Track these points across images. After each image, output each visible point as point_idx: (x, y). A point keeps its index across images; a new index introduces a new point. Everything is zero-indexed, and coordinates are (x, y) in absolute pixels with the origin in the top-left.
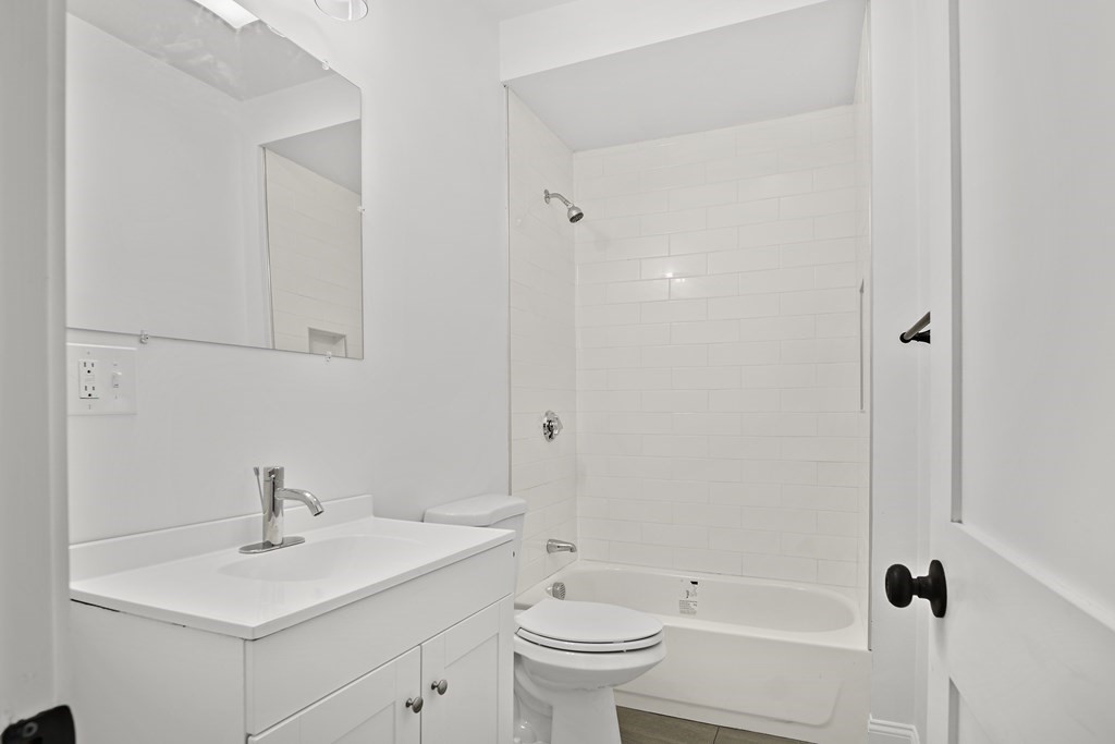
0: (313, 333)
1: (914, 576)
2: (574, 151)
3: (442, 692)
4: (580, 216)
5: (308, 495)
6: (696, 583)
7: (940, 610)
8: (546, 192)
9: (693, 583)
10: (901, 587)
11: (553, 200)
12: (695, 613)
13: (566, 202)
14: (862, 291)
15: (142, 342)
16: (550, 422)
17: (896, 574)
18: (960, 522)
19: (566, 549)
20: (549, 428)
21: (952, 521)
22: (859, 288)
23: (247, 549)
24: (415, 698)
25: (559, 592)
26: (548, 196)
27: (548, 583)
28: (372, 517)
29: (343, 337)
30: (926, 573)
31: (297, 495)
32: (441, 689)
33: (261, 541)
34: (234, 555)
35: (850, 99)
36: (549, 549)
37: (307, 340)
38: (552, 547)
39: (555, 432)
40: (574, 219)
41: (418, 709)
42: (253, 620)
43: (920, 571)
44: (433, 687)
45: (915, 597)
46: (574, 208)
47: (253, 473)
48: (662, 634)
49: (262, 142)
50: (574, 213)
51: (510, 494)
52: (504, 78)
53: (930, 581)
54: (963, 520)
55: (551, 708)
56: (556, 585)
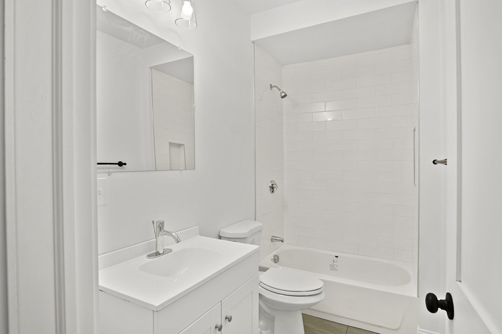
0: (171, 144)
1: (439, 299)
2: (283, 65)
3: (230, 320)
4: (285, 96)
5: (174, 234)
6: (337, 257)
7: (451, 316)
8: (271, 85)
9: (336, 257)
10: (433, 304)
11: (273, 88)
12: (337, 270)
13: (279, 90)
14: (414, 130)
15: (109, 175)
16: (272, 185)
17: (430, 298)
18: (460, 281)
19: (279, 240)
20: (272, 188)
21: (457, 280)
22: (413, 129)
23: (149, 256)
24: (219, 324)
25: (276, 259)
26: (271, 87)
27: (271, 256)
28: (199, 236)
29: (183, 145)
30: (444, 298)
31: (169, 233)
32: (229, 319)
33: (155, 251)
34: (144, 260)
35: (409, 42)
36: (272, 240)
37: (168, 147)
38: (273, 239)
39: (275, 190)
40: (283, 97)
41: (220, 330)
42: (157, 303)
43: (441, 297)
44: (226, 318)
45: (439, 309)
46: (283, 92)
47: (152, 223)
48: (323, 288)
49: (151, 66)
50: (283, 95)
51: (255, 220)
52: (253, 39)
53: (446, 302)
54: (462, 281)
55: (274, 317)
56: (275, 256)
